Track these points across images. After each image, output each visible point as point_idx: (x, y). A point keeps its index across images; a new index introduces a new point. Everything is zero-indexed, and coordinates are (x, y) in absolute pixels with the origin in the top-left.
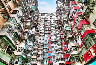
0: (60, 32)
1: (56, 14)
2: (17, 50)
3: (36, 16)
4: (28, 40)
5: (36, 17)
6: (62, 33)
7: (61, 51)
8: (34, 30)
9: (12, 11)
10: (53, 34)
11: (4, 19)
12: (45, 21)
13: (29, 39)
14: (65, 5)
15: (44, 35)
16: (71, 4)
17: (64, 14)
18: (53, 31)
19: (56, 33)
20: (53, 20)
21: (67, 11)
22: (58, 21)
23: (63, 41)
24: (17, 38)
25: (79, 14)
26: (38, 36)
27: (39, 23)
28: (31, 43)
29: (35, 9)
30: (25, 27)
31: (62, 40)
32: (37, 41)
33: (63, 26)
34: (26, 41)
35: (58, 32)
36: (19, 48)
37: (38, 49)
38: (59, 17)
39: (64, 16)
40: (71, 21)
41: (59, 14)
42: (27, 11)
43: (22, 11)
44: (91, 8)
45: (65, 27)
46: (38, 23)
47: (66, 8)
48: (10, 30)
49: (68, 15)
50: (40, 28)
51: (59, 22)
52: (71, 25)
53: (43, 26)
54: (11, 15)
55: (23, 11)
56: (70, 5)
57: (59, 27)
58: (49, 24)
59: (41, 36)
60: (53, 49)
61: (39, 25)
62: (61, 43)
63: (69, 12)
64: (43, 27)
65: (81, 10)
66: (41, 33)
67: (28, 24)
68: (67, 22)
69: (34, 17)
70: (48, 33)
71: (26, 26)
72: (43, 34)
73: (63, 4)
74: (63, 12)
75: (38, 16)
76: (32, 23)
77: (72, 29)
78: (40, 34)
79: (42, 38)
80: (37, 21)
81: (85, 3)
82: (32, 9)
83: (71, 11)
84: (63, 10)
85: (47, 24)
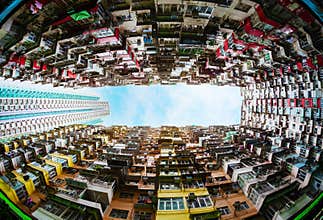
0: (279, 75)
1: (243, 86)
2: (300, 181)
3: (245, 132)
4: (289, 157)
5: (248, 131)
6: (279, 72)
7: (316, 73)
8: (272, 139)
9: (227, 177)
10: (283, 94)
11: (236, 192)
12: (257, 112)
13: (289, 153)
14: (225, 69)
15: (287, 116)
16: (221, 57)
17: (241, 68)
18: (277, 93)
19: (283, 85)
20: (256, 92)
21: (235, 62)
22: (257, 82)
23: (296, 67)
24: (278, 178)
25: (236, 38)
26: (287, 131)
27: (260, 126)
28: (298, 149)
29: (231, 132)
30: (263, 158)
31: (295, 71)
32: (297, 135)
33: (265, 69)
34: (290, 160)
35: (280, 80)
36: (298, 176)
37: (311, 135)
38: (249, 79)
39: (245, 67)
40: (251, 53)
41: (242, 78)
42: (233, 149)
43: (231, 158)
44: (222, 21)
45: (267, 65)
46: (261, 129)
47: (228, 65)
48: (260, 187)
49: (242, 59)
50: (271, 124)
51: (258, 78)
52: (259, 51)
53: (267, 116)
54: (235, 179)
55: (232, 156)
56: (223, 57)
57: (270, 78)
58: (264, 101)
59: (287, 124)
60: (314, 94)
61: (264, 128)
62: (300, 73)
63: (235, 58)
64: (270, 117)
65: (228, 37)
66: (281, 123)
67: (259, 151)
68: (256, 61)
69: (248, 136)
70: (283, 106)
71: (261, 157)
72: (284, 118)
73: (223, 71)
74: (237, 72)
75: (246, 128)
76: (257, 143)
77: (267, 49)
78: (284, 126)
79: (291, 122)
80: (255, 130)
81: (215, 34)
82: (230, 138)
83: (234, 54)
84: (234, 70)
85: (264, 107)
